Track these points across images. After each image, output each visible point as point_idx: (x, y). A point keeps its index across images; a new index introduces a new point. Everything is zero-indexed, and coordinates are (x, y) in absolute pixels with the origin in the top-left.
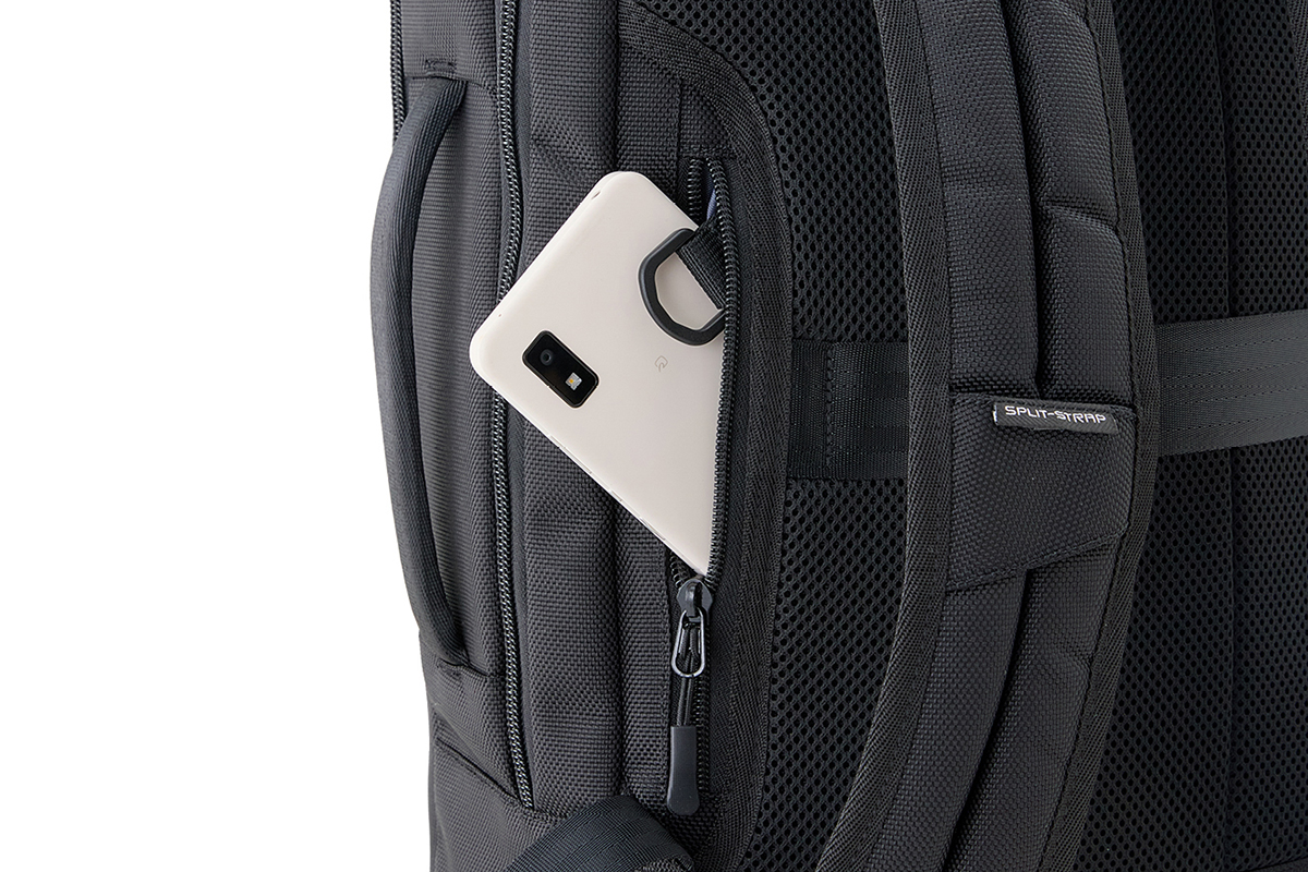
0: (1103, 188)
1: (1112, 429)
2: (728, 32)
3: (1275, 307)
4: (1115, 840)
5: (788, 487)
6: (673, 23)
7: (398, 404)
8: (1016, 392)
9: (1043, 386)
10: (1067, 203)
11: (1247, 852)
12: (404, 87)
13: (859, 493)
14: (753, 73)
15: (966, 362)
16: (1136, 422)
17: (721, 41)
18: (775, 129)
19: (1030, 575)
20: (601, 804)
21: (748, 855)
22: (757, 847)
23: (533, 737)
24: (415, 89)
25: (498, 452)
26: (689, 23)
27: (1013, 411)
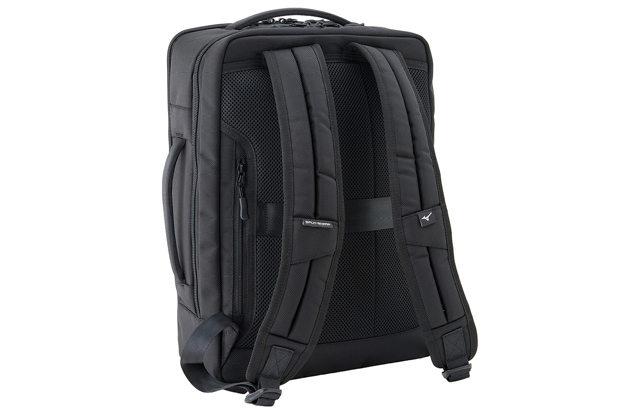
0: (332, 170)
1: (332, 227)
2: (247, 129)
3: (386, 195)
4: (345, 327)
5: (257, 238)
6: (233, 127)
7: (169, 219)
8: (309, 218)
9: (316, 217)
10: (323, 173)
11: (380, 331)
12: (172, 139)
13: (275, 239)
14: (252, 139)
15: (297, 211)
16: (338, 226)
17: (245, 131)
18: (257, 153)
19: (311, 261)
20: (215, 316)
21: (252, 329)
22: (254, 328)
23: (200, 301)
24: (174, 140)
25: (192, 230)
26: (237, 127)
27: (307, 222)
